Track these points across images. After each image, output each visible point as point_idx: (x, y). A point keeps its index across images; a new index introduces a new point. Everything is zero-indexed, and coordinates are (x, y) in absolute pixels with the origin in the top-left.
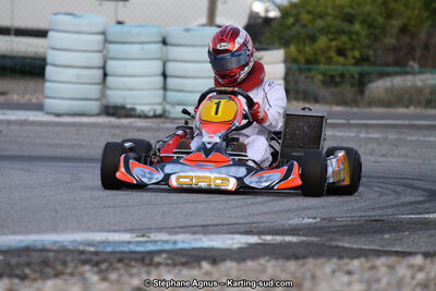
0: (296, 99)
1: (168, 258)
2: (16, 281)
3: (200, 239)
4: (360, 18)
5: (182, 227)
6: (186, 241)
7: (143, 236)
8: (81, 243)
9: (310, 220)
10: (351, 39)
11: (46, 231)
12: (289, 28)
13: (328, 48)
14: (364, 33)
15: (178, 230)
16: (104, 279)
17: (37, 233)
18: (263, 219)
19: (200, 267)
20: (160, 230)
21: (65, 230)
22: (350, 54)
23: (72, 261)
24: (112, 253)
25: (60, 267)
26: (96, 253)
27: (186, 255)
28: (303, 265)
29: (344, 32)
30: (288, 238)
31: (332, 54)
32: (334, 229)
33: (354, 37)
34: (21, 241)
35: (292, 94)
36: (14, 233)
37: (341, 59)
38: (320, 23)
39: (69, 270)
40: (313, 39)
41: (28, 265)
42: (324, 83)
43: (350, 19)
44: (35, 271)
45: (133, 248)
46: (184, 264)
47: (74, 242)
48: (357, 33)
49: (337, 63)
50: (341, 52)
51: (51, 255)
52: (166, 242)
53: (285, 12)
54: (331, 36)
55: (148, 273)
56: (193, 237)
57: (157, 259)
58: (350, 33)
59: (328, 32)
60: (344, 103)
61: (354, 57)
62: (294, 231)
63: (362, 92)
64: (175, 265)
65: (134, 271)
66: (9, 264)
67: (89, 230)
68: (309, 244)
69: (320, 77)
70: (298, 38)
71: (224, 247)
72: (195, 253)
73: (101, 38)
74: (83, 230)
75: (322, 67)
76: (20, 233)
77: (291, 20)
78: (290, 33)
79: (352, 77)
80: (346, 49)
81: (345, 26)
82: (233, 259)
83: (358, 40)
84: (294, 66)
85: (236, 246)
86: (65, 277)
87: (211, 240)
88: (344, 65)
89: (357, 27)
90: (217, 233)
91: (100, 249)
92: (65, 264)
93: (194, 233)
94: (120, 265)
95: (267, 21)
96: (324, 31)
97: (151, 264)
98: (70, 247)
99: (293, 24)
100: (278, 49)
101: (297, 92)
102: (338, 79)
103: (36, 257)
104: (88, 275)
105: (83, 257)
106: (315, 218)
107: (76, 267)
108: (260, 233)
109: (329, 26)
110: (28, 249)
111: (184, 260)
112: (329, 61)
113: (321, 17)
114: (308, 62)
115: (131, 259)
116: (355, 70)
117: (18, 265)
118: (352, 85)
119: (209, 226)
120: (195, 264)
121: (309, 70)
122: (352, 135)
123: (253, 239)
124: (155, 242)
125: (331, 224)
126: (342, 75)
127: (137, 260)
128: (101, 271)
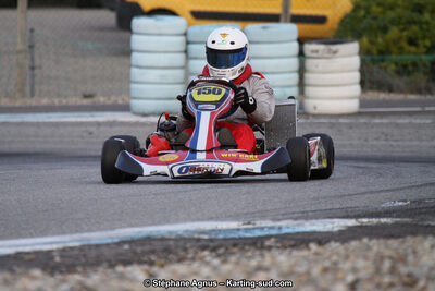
0: (371, 89)
1: (277, 242)
2: (146, 267)
3: (302, 225)
4: (430, 7)
5: (283, 214)
6: (290, 226)
7: (249, 223)
8: (194, 232)
9: (401, 203)
10: (421, 28)
11: (159, 223)
12: (361, 20)
13: (400, 38)
15: (280, 217)
16: (225, 262)
17: (154, 224)
18: (357, 204)
19: (308, 248)
20: (263, 217)
21: (177, 221)
22: (420, 42)
23: (192, 247)
24: (225, 239)
25: (182, 253)
26: (211, 240)
27: (292, 239)
28: (403, 242)
29: (415, 22)
30: (383, 220)
31: (404, 44)
32: (424, 210)
33: (425, 26)
34: (140, 232)
35: (368, 85)
36: (131, 226)
37: (413, 49)
38: (391, 14)
39: (190, 256)
40: (385, 30)
41: (153, 252)
42: (398, 73)
43: (419, 9)
44: (159, 257)
45: (242, 234)
46: (293, 247)
47: (187, 231)
48: (427, 23)
49: (409, 53)
50: (412, 42)
51: (171, 243)
52: (272, 228)
54: (402, 27)
55: (262, 256)
56: (295, 223)
57: (267, 243)
58: (420, 23)
59: (399, 23)
60: (419, 91)
61: (425, 46)
62: (387, 213)
64: (284, 247)
65: (249, 254)
66: (135, 253)
67: (198, 220)
68: (403, 225)
69: (393, 67)
70: (369, 30)
71: (326, 230)
72: (299, 237)
73: (182, 39)
74: (193, 220)
75: (394, 57)
76: (136, 225)
77: (362, 13)
78: (362, 26)
79: (425, 65)
80: (417, 39)
81: (416, 16)
82: (336, 241)
83: (428, 30)
84: (368, 58)
85: (336, 229)
86: (188, 262)
87: (313, 225)
88: (415, 54)
89: (427, 16)
90: (317, 218)
91: (213, 236)
92: (185, 250)
93: (296, 219)
94: (235, 250)
96: (393, 22)
97: (262, 248)
98: (186, 235)
99: (365, 17)
100: (352, 41)
101: (372, 82)
102: (410, 68)
103: (158, 246)
104: (208, 259)
105: (200, 244)
106: (405, 201)
107: (196, 253)
108: (357, 217)
109: (400, 18)
110: (148, 239)
111: (292, 243)
112: (401, 50)
113: (392, 8)
114: (381, 53)
115: (245, 244)
116: (426, 59)
117: (144, 253)
118: (425, 74)
119: (307, 212)
120: (303, 246)
121: (383, 61)
122: (429, 121)
123: (351, 222)
124: (262, 228)
125: (421, 206)
126: (415, 64)
127: (250, 245)
128: (219, 256)
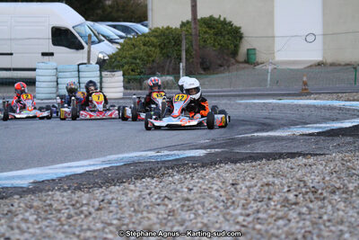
4: (139, 58)
13: (129, 69)
14: (141, 63)
22: (136, 71)
31: (130, 71)
33: (137, 65)
37: (133, 73)
38: (124, 60)
43: (135, 58)
48: (138, 63)
49: (132, 75)
50: (132, 70)
53: (111, 57)
58: (135, 63)
59: (128, 64)
61: (138, 72)
63: (141, 85)
80: (134, 69)
81: (134, 61)
88: (134, 75)
89: (138, 61)
95: (104, 60)
96: (126, 63)
109: (128, 61)
112: (129, 74)
116: (138, 77)
